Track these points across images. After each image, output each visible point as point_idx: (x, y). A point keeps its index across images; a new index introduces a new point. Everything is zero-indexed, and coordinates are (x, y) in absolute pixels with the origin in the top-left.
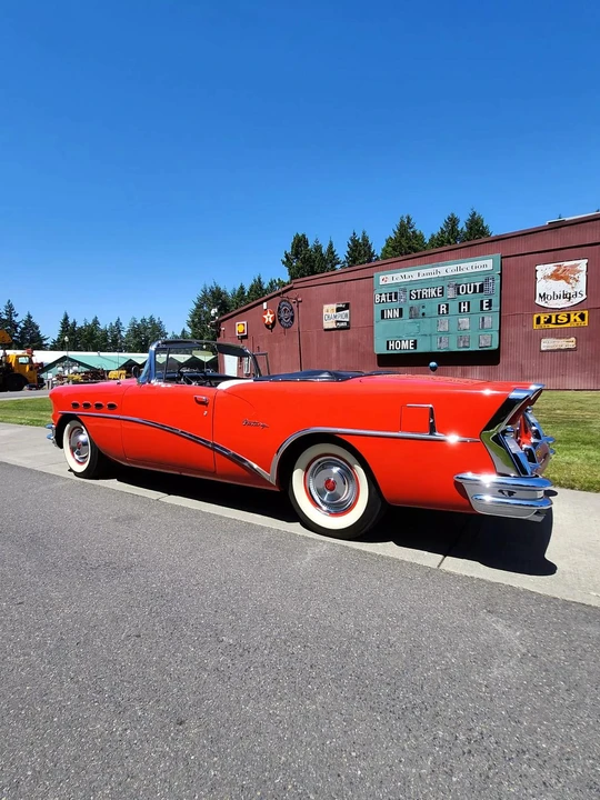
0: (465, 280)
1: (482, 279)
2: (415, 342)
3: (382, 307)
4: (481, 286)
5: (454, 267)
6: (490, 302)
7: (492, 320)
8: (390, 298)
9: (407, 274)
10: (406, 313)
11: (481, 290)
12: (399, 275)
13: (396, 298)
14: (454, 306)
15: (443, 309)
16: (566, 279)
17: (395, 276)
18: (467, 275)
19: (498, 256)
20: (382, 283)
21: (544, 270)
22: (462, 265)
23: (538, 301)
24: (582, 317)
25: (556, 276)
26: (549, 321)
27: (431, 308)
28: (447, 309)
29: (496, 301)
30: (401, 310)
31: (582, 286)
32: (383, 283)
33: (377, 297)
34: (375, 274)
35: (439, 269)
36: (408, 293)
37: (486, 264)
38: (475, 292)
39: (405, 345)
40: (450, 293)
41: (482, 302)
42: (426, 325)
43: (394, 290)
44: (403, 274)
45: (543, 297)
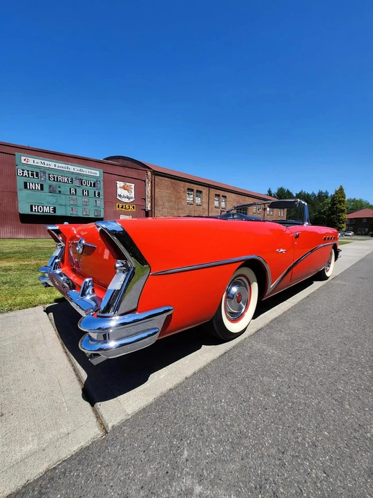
0: (85, 178)
1: (95, 180)
2: (54, 209)
3: (25, 179)
4: (94, 184)
5: (79, 168)
6: (99, 193)
7: (100, 202)
8: (32, 175)
9: (46, 162)
10: (46, 187)
11: (94, 186)
12: (39, 161)
13: (37, 175)
14: (79, 191)
15: (73, 191)
16: (128, 190)
17: (36, 160)
18: (86, 176)
19: (102, 171)
20: (23, 162)
21: (120, 184)
22: (84, 169)
23: (118, 197)
24: (133, 207)
25: (124, 188)
26: (122, 207)
27: (65, 189)
28: (75, 191)
29: (102, 193)
30: (42, 186)
31: (133, 195)
32: (25, 162)
33: (20, 172)
34: (16, 153)
35: (69, 166)
36: (47, 176)
37: (96, 173)
38: (91, 186)
39: (46, 210)
40: (77, 183)
41: (95, 192)
42: (63, 199)
43: (35, 170)
44: (43, 162)
45: (120, 196)
